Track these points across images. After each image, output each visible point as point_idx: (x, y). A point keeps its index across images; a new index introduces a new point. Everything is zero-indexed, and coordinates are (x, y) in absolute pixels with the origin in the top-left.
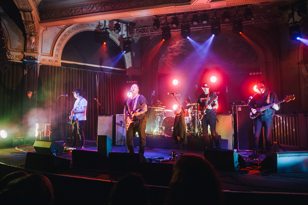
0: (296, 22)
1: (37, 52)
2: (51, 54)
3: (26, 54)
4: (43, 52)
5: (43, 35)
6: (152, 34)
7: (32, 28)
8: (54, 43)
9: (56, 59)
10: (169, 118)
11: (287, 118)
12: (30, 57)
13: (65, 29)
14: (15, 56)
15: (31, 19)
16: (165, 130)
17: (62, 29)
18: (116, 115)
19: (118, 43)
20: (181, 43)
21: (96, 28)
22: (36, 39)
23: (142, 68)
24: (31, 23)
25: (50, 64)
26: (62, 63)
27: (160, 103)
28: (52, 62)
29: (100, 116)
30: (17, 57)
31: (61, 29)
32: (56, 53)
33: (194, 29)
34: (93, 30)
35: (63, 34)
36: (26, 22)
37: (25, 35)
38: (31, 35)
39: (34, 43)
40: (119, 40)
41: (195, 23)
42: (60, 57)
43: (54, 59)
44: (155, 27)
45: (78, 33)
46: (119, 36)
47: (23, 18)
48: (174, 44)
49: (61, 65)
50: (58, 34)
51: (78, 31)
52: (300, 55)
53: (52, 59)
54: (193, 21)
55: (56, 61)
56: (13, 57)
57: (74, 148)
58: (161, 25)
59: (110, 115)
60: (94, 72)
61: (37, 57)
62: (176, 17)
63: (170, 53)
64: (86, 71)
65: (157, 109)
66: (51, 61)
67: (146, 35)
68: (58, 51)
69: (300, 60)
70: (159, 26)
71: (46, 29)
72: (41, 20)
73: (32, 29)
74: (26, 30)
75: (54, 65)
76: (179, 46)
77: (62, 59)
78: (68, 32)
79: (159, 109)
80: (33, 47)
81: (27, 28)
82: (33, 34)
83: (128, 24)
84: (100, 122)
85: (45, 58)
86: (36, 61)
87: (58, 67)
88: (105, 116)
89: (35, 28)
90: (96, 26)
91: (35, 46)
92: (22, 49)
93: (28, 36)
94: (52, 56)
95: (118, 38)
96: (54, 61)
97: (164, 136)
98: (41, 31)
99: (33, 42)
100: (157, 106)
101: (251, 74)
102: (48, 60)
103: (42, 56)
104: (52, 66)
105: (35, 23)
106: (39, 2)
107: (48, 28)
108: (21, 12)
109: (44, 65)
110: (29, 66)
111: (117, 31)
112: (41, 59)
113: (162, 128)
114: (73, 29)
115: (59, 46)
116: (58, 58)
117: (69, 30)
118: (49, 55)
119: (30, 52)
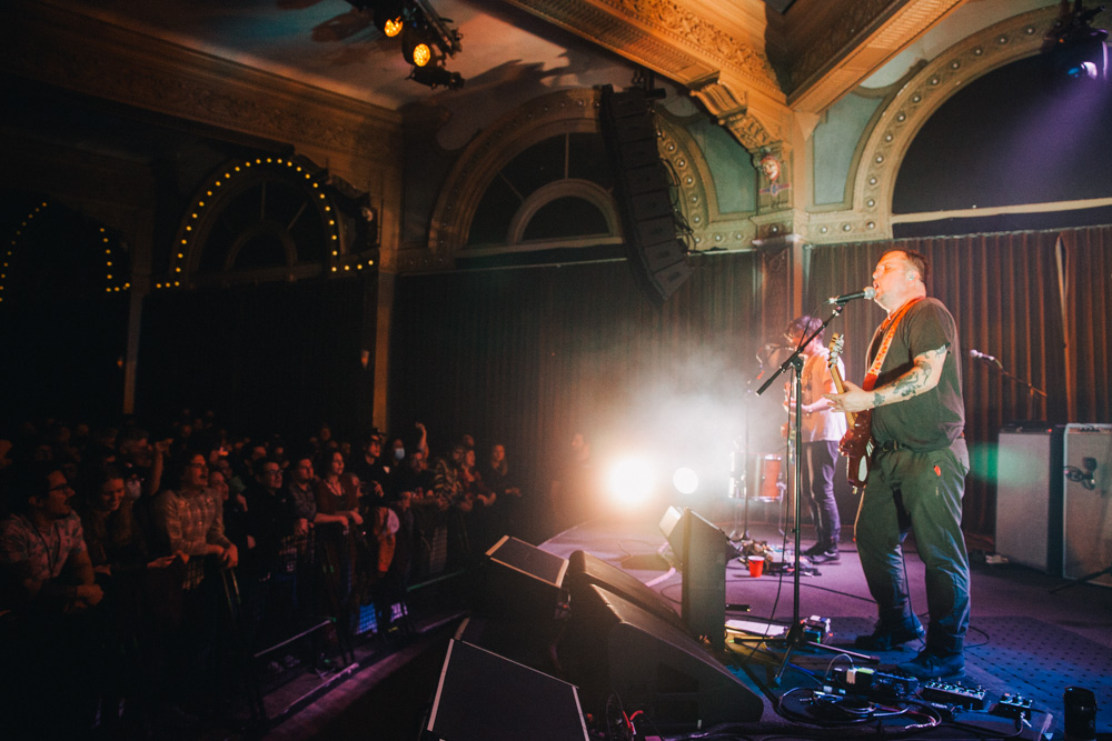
1: (790, 205)
2: (848, 199)
3: (760, 220)
4: (818, 201)
5: (817, 144)
7: (754, 130)
9: (868, 217)
12: (770, 228)
13: (896, 95)
14: (730, 236)
15: (734, 106)
17: (885, 98)
18: (1064, 429)
22: (782, 162)
24: (739, 117)
25: (847, 237)
26: (896, 227)
28: (853, 228)
30: (737, 238)
31: (881, 100)
32: (867, 194)
35: (887, 116)
36: (726, 118)
39: (778, 177)
42: (885, 204)
43: (859, 217)
45: (960, 88)
47: (713, 110)
49: (891, 236)
51: (957, 82)
53: (852, 219)
55: (869, 224)
56: (707, 240)
59: (1037, 429)
60: (1045, 236)
61: (792, 225)
64: (1004, 239)
66: (848, 228)
68: (875, 185)
71: (824, 119)
72: (788, 95)
73: (757, 133)
74: (744, 143)
75: (861, 240)
77: (896, 210)
78: (911, 99)
80: (777, 193)
81: (743, 136)
82: (768, 149)
85: (826, 222)
86: (788, 238)
88: (1023, 432)
89: (763, 128)
91: (781, 187)
92: (751, 207)
94: (852, 208)
96: (861, 224)
98: (808, 132)
99: (773, 176)
102: (837, 227)
103: (813, 217)
104: (851, 247)
107: (830, 115)
108: (694, 94)
110: (770, 259)
112: (813, 229)
114: (929, 81)
115: (878, 165)
116: (875, 210)
117: (913, 90)
118: (841, 206)
119: (769, 213)
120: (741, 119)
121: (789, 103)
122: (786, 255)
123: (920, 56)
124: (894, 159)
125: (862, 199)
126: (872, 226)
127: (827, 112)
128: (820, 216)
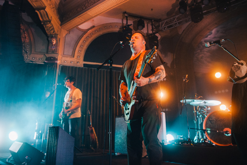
2: (73, 55)
3: (48, 56)
4: (65, 54)
5: (66, 39)
7: (51, 29)
8: (76, 46)
9: (78, 60)
12: (51, 57)
13: (87, 32)
14: (38, 59)
15: (48, 19)
21: (120, 29)
24: (48, 23)
25: (72, 65)
26: (84, 65)
27: (198, 96)
29: (118, 117)
30: (40, 59)
31: (83, 32)
32: (78, 55)
35: (85, 36)
36: (44, 22)
37: (48, 37)
38: (52, 37)
39: (55, 44)
42: (82, 58)
43: (75, 60)
44: (182, 10)
47: (41, 19)
48: (210, 35)
49: (83, 66)
50: (80, 36)
51: (101, 33)
53: (73, 60)
55: (78, 62)
61: (57, 58)
66: (72, 62)
68: (80, 53)
71: (69, 33)
73: (52, 30)
74: (47, 32)
75: (76, 66)
77: (85, 60)
78: (91, 34)
80: (54, 49)
81: (47, 30)
82: (54, 36)
83: (153, 20)
84: (118, 125)
85: (66, 60)
86: (56, 62)
87: (79, 68)
89: (54, 29)
90: (119, 27)
91: (55, 47)
92: (45, 51)
93: (50, 39)
94: (74, 57)
96: (75, 62)
98: (64, 35)
99: (54, 43)
102: (69, 62)
103: (63, 58)
104: (72, 67)
105: (52, 22)
108: (36, 11)
111: (140, 27)
112: (63, 61)
114: (95, 31)
115: (81, 48)
116: (80, 59)
117: (91, 32)
118: (71, 56)
119: (51, 53)
120: (48, 24)
121: (61, 25)
122: (55, 66)
123: (93, 25)
124: (85, 47)
125: (76, 56)
126: (78, 63)
127: (70, 31)
128: (65, 58)
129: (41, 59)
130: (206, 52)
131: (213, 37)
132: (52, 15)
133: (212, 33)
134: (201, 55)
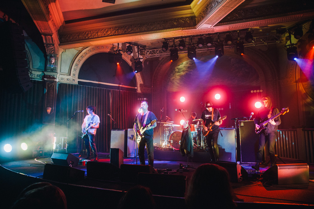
0: (293, 44)
1: (56, 71)
2: (69, 73)
3: (47, 73)
4: (61, 72)
5: (62, 56)
6: (161, 55)
7: (52, 50)
8: (72, 64)
9: (73, 78)
10: (176, 133)
11: (286, 132)
12: (50, 76)
13: (82, 51)
14: (36, 75)
15: (51, 42)
16: (172, 143)
17: (79, 51)
18: (127, 130)
19: (130, 63)
20: (187, 63)
21: (110, 49)
22: (56, 60)
23: (152, 87)
24: (51, 46)
25: (68, 82)
26: (79, 82)
27: (168, 118)
28: (70, 80)
29: (113, 130)
30: (38, 76)
32: (74, 73)
33: (199, 51)
34: (108, 52)
35: (80, 55)
36: (47, 44)
37: (46, 56)
38: (51, 57)
39: (54, 63)
40: (131, 60)
41: (201, 45)
42: (77, 76)
43: (71, 78)
44: (164, 49)
46: (131, 57)
47: (44, 41)
48: (181, 65)
49: (77, 84)
50: (75, 55)
51: (93, 53)
52: (297, 74)
53: (70, 78)
54: (198, 43)
55: (73, 80)
56: (35, 76)
57: (89, 159)
58: (170, 47)
59: (121, 129)
60: (108, 90)
61: (56, 76)
62: (183, 39)
63: (177, 73)
64: (101, 89)
65: (166, 124)
66: (68, 80)
67: (155, 56)
68: (76, 71)
69: (297, 78)
70: (168, 49)
71: (65, 51)
72: (60, 43)
73: (53, 51)
74: (47, 51)
75: (72, 83)
76: (186, 66)
77: (79, 78)
78: (85, 53)
79: (168, 124)
82: (53, 55)
83: (140, 47)
84: (113, 136)
85: (63, 77)
86: (55, 80)
87: (75, 85)
88: (118, 130)
89: (55, 50)
90: (110, 48)
91: (54, 66)
92: (43, 68)
93: (48, 58)
94: (70, 75)
95: (130, 59)
97: (172, 149)
98: (60, 53)
99: (53, 62)
100: (165, 121)
101: (252, 92)
102: (66, 79)
103: (60, 75)
104: (69, 85)
105: (55, 45)
106: (59, 26)
107: (67, 50)
108: (42, 36)
109: (62, 83)
110: (49, 84)
111: (129, 52)
112: (60, 78)
113: (170, 142)
114: (89, 51)
115: (77, 66)
116: (75, 77)
117: (85, 51)
118: (67, 74)
119: (49, 72)
121: (59, 45)
122: (54, 84)
124: (80, 66)
125: (72, 74)
129: (40, 76)
130: (177, 76)
131: (183, 66)
132: (55, 39)
133: (183, 64)
134: (173, 78)
